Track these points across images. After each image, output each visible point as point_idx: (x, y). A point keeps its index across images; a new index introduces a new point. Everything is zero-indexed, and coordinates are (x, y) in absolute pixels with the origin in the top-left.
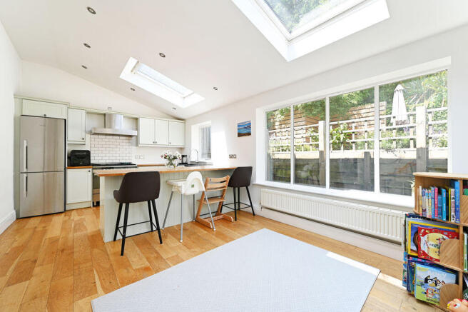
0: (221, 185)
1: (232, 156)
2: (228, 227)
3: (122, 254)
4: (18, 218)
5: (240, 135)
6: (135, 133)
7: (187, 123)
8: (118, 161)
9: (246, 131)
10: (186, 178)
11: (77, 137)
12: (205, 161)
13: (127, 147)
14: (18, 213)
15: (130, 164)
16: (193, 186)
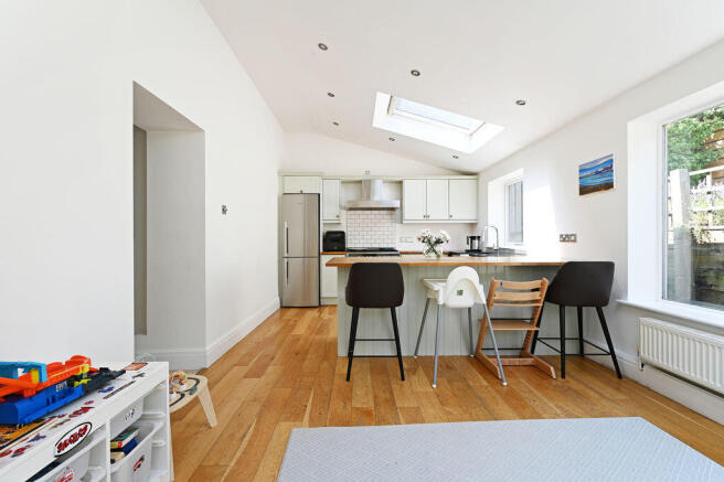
0: (528, 296)
1: (565, 238)
2: (538, 387)
3: (348, 379)
4: (282, 307)
5: (584, 190)
6: (397, 204)
7: (481, 180)
8: (377, 246)
9: (600, 180)
10: (447, 277)
11: (333, 216)
12: (512, 248)
13: (389, 225)
14: (281, 303)
15: (392, 250)
16: (460, 293)
